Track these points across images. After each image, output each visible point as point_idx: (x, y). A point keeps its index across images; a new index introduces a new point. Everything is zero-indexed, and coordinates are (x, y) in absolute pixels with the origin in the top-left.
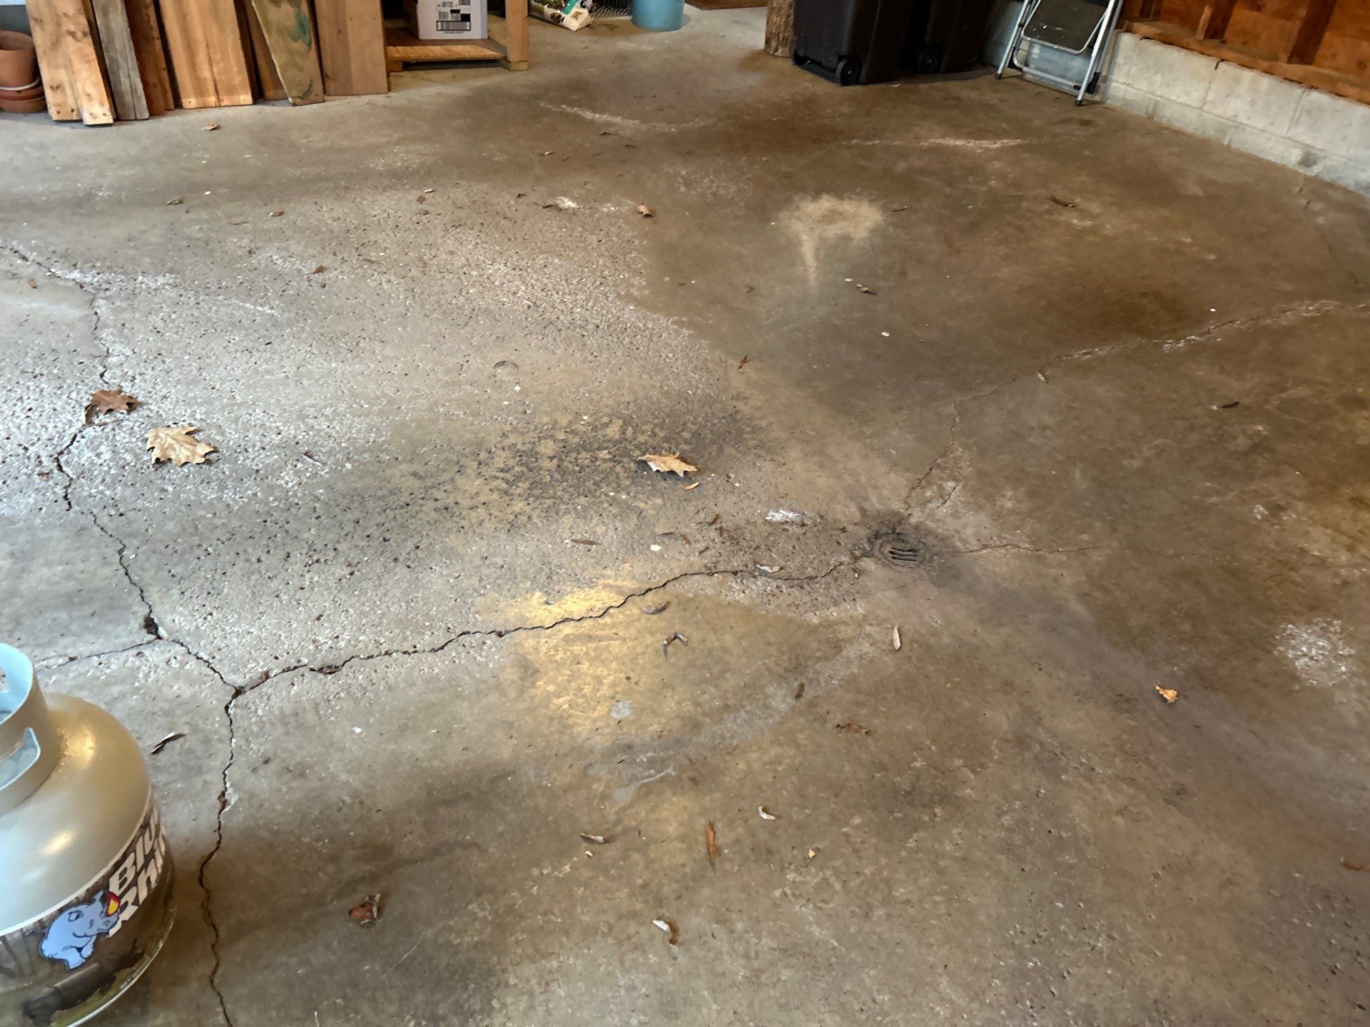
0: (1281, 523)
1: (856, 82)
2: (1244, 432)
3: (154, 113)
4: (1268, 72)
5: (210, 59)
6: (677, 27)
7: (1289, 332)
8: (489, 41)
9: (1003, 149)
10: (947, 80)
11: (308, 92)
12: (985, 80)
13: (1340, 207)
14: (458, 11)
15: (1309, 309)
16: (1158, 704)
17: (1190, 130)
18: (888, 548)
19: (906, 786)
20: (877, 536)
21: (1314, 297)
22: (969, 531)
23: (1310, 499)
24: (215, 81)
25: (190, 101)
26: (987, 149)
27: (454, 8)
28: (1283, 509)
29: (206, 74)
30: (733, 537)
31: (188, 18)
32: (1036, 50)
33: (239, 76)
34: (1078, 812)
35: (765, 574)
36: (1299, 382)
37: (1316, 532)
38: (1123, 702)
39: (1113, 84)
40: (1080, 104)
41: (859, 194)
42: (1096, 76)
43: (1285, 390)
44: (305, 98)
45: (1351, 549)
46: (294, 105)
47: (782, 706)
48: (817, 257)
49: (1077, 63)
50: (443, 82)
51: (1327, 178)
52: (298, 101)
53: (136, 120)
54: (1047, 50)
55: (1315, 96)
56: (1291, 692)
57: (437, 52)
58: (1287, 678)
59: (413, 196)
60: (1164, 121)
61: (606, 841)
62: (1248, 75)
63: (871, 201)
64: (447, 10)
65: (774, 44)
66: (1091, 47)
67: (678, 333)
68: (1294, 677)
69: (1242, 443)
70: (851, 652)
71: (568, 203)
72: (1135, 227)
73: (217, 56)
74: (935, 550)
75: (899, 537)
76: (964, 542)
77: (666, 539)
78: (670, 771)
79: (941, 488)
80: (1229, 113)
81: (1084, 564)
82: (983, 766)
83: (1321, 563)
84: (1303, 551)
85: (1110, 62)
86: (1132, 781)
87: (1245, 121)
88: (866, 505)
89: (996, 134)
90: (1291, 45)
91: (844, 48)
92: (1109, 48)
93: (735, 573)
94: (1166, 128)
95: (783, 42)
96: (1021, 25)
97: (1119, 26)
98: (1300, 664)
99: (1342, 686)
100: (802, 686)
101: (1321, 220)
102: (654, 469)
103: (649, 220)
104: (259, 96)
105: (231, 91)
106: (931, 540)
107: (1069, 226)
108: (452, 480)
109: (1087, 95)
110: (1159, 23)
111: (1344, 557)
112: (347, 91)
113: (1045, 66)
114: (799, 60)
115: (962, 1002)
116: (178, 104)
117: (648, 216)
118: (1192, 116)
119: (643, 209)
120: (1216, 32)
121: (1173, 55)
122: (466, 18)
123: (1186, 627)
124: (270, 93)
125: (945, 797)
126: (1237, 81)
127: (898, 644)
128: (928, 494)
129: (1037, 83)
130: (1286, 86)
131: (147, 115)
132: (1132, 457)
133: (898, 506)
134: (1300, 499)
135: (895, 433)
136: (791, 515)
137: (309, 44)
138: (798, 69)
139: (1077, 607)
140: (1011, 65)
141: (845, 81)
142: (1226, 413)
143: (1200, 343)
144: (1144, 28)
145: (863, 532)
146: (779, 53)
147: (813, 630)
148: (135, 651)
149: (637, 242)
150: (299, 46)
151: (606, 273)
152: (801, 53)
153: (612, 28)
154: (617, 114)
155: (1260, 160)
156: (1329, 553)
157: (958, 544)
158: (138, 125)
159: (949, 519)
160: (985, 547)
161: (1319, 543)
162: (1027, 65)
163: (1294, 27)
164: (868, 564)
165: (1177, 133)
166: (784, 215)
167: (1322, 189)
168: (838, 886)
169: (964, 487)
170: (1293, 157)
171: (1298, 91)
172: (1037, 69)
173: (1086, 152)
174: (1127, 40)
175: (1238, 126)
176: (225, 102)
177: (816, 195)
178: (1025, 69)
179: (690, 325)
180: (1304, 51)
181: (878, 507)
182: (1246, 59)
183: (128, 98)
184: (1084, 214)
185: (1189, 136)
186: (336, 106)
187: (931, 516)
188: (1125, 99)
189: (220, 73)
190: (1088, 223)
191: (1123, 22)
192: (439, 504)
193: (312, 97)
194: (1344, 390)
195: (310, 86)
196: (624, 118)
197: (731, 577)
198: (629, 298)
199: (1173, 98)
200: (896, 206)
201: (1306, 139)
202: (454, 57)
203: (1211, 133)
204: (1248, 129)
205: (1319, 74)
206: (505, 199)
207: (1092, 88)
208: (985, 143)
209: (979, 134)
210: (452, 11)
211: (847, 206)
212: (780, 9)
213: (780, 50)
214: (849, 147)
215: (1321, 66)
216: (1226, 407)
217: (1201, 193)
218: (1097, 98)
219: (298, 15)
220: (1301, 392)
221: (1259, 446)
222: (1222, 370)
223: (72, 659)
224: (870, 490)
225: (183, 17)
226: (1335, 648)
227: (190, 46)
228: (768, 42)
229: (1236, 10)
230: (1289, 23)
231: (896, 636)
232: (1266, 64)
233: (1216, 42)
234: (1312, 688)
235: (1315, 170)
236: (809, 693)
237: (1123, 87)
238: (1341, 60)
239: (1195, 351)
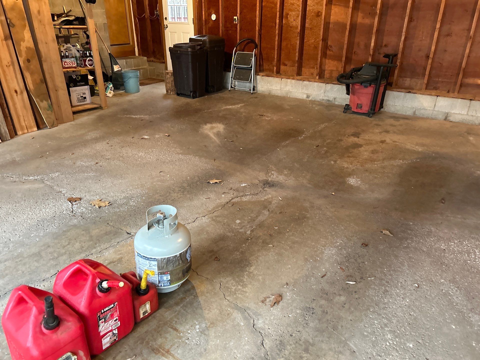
0: (337, 163)
1: (196, 97)
2: (323, 150)
3: (12, 137)
4: (293, 79)
5: (24, 120)
6: (139, 92)
7: (321, 131)
8: (92, 103)
9: (241, 106)
10: (217, 93)
11: (53, 124)
12: (227, 92)
13: (319, 105)
14: (83, 97)
15: (323, 126)
16: (332, 196)
17: (280, 95)
18: (268, 186)
19: (297, 218)
20: (264, 184)
21: (323, 123)
22: (282, 179)
23: (340, 158)
24: (26, 126)
25: (19, 133)
26: (237, 107)
27: (81, 96)
28: (336, 161)
29: (24, 124)
30: (237, 190)
31: (17, 110)
32: (236, 83)
33: (33, 123)
34: (328, 213)
35: (248, 195)
36: (328, 139)
37: (344, 163)
38: (326, 197)
39: (258, 88)
40: (252, 94)
41: (215, 122)
42: (254, 86)
43: (326, 141)
44: (53, 126)
45: (351, 164)
46: (50, 128)
47: (267, 213)
48: (215, 136)
49: (248, 84)
50: (87, 116)
51: (313, 100)
52: (51, 127)
53: (7, 140)
54: (239, 82)
55: (305, 82)
56: (353, 188)
57: (80, 108)
58: (351, 187)
59: (105, 143)
60: (273, 94)
61: (251, 239)
62: (289, 80)
63: (219, 123)
64: (80, 96)
65: (169, 91)
66: (251, 80)
67: (196, 158)
68: (352, 186)
69: (323, 152)
70: (273, 202)
71: (146, 137)
72: (280, 117)
73: (26, 119)
74: (277, 184)
75: (269, 183)
76: (282, 181)
77: (224, 194)
78: (254, 227)
79: (271, 173)
80: (287, 90)
81: (306, 179)
82: (308, 212)
83: (347, 168)
84: (344, 167)
85: (256, 83)
86: (334, 207)
87: (292, 91)
88: (259, 179)
89: (238, 104)
90: (296, 73)
91: (192, 89)
92: (255, 80)
93: (242, 196)
94: (274, 96)
95: (172, 91)
96: (232, 78)
97: (256, 74)
98: (352, 184)
99: (360, 185)
100: (268, 210)
101: (316, 108)
102: (212, 183)
103: (169, 137)
104: (39, 128)
105: (31, 127)
106: (275, 182)
107: (266, 120)
108: (170, 195)
109: (253, 91)
110: (264, 72)
111: (351, 166)
112: (63, 122)
113: (240, 86)
114: (178, 94)
115: (326, 241)
116: (16, 134)
117: (168, 136)
118: (279, 92)
119: (166, 134)
120: (278, 72)
121: (270, 79)
122: (85, 98)
123: (330, 183)
124: (41, 127)
125: (305, 217)
126: (287, 82)
127: (281, 199)
128: (270, 175)
129: (239, 91)
130: (298, 81)
131: (10, 139)
132: (305, 159)
133: (265, 178)
134: (339, 159)
135: (256, 166)
136: (245, 184)
137: (52, 111)
138: (178, 97)
139: (308, 185)
140: (232, 87)
141: (194, 98)
142: (318, 147)
143: (305, 137)
144: (261, 74)
145: (261, 184)
146: (171, 94)
147: (264, 201)
148: (131, 238)
149: (170, 142)
150: (49, 112)
151: (168, 150)
152: (179, 92)
153: (121, 95)
154: (142, 115)
155: (298, 99)
156: (348, 166)
157: (281, 182)
158: (9, 141)
159: (276, 178)
160: (286, 181)
161: (346, 165)
162: (235, 86)
163: (295, 68)
164: (265, 189)
165: (277, 96)
166: (201, 129)
167: (313, 102)
168: (296, 233)
169: (276, 172)
170: (305, 97)
171: (301, 82)
172: (238, 87)
173: (260, 104)
174: (258, 77)
175: (291, 92)
176: (30, 131)
177: (206, 124)
178: (235, 88)
179: (197, 156)
180: (299, 73)
181: (261, 179)
182: (287, 77)
183: (4, 134)
184: (268, 117)
185: (280, 96)
186: (62, 127)
187: (273, 178)
188: (262, 91)
189: (27, 123)
190: (269, 118)
191: (256, 73)
192: (171, 199)
193: (54, 125)
194: (337, 139)
195: (54, 122)
196: (144, 115)
197: (242, 197)
198: (179, 154)
199: (274, 88)
200: (225, 123)
201: (306, 92)
202: (86, 109)
203: (285, 95)
204: (293, 92)
205: (304, 78)
206: (129, 139)
207: (254, 90)
208: (236, 106)
209: (234, 104)
210: (81, 97)
211: (214, 125)
212: (169, 82)
213: (171, 93)
214: (205, 112)
215: (304, 76)
216: (317, 146)
217: (289, 108)
218: (255, 92)
219: (48, 104)
220: (329, 141)
221: (326, 152)
222: (312, 140)
223: (118, 242)
224: (258, 177)
225: (16, 109)
226: (356, 180)
227: (18, 117)
228: (167, 91)
229: (281, 67)
230: (294, 68)
231: (280, 198)
232: (292, 77)
233: (279, 74)
234: (356, 186)
235: (310, 99)
236: (270, 210)
237: (261, 88)
238: (307, 73)
239: (305, 138)
